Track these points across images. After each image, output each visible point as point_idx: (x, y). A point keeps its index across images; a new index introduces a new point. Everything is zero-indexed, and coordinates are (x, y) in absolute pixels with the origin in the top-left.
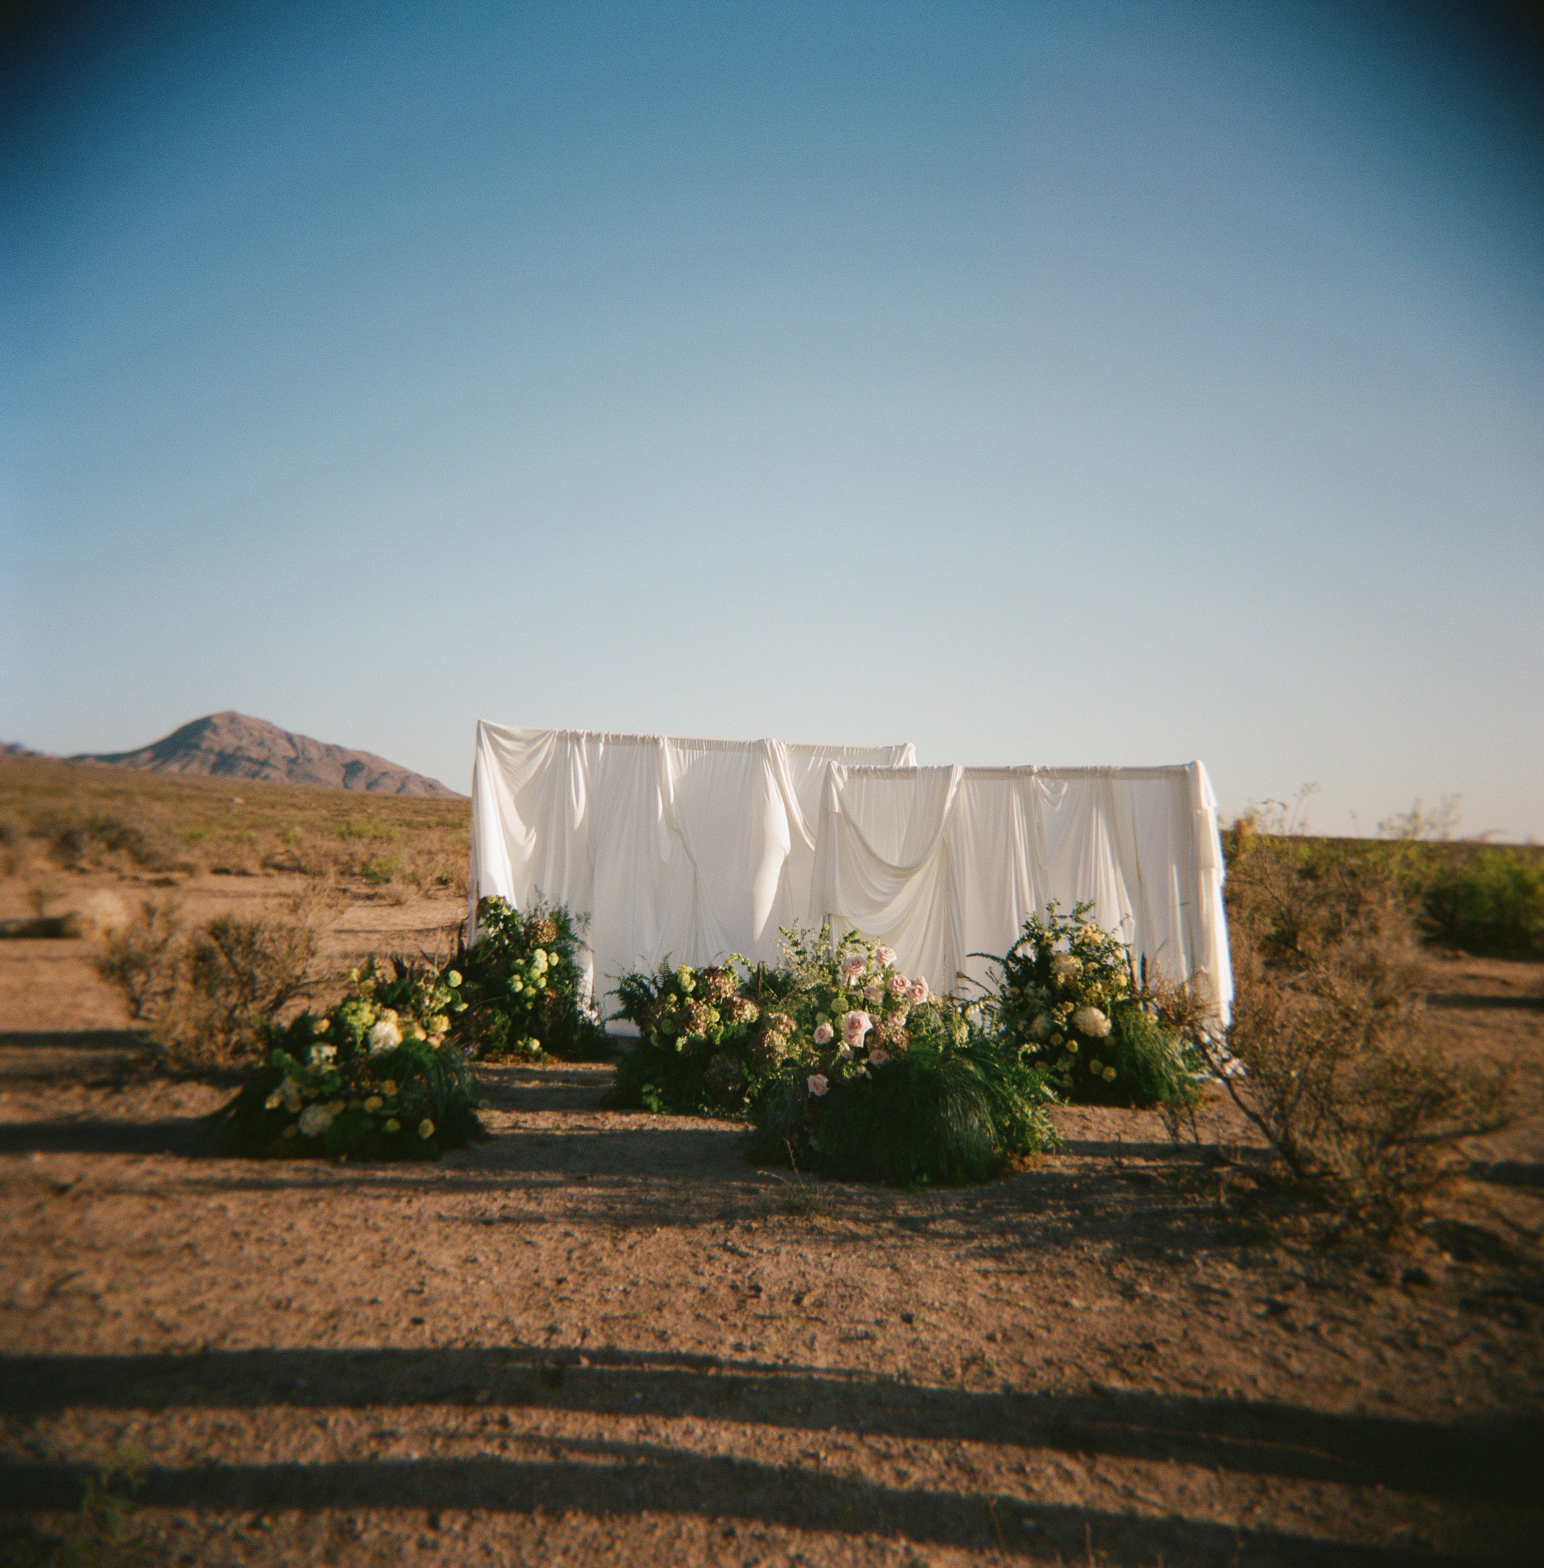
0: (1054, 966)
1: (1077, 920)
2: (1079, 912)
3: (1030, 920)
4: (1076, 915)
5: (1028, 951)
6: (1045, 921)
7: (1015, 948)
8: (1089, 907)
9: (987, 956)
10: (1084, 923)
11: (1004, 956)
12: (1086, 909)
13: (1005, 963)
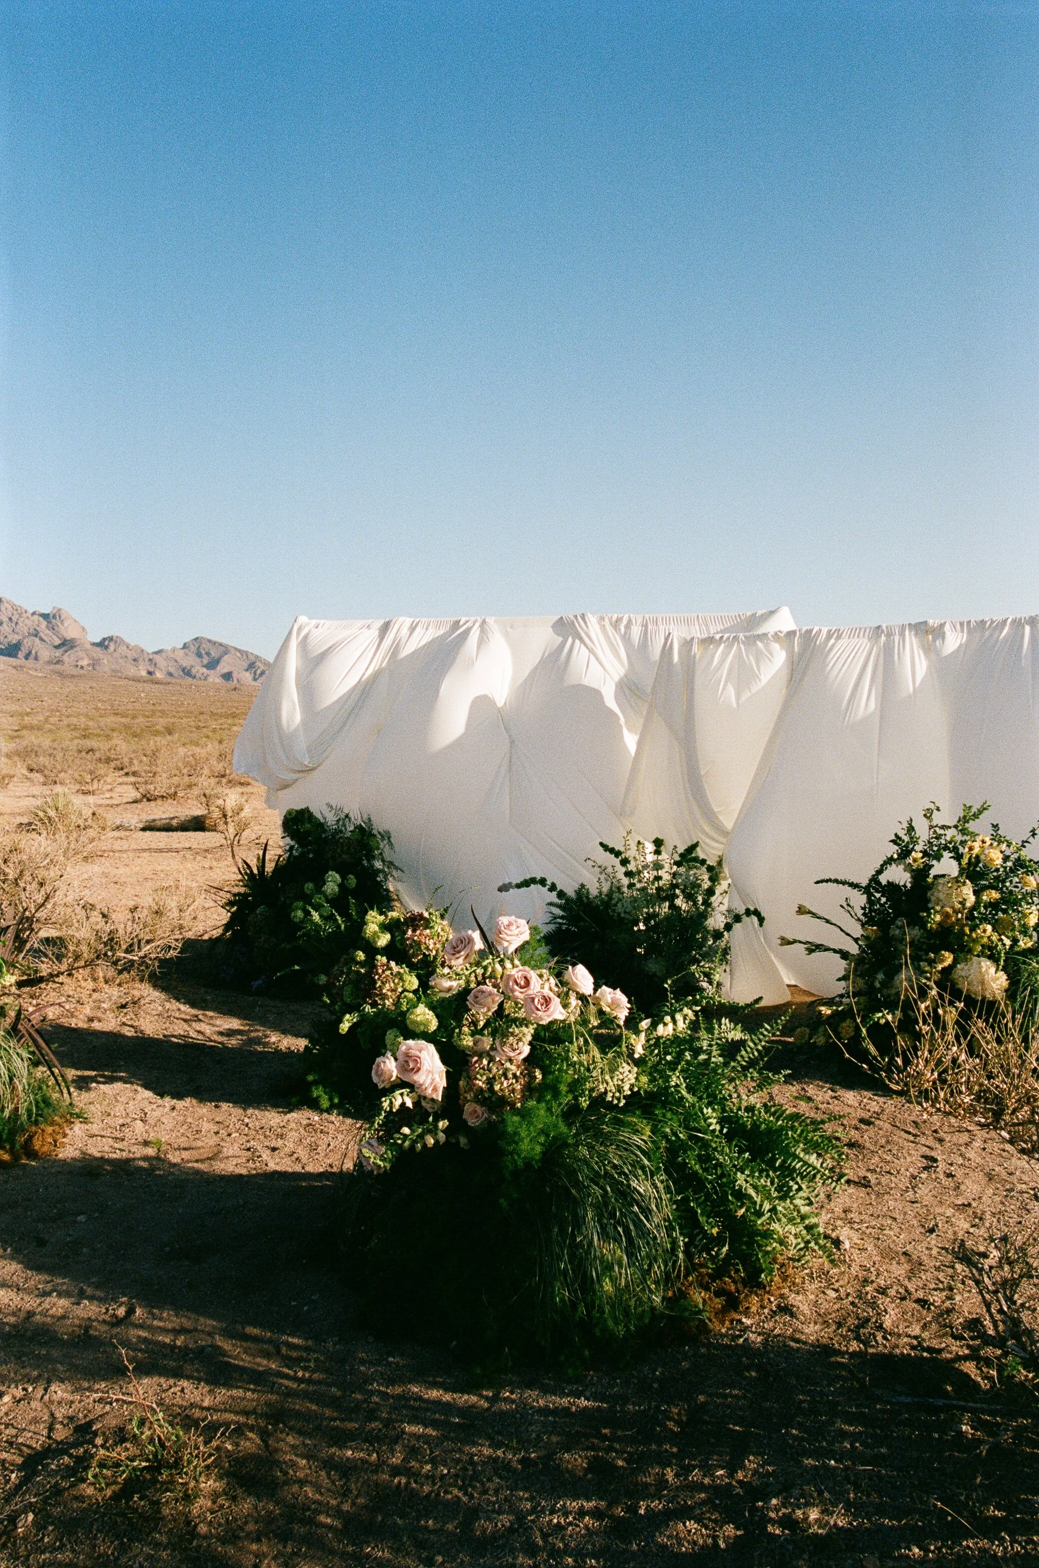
0: (933, 895)
1: (964, 832)
2: (965, 820)
3: (902, 834)
4: (962, 825)
5: (898, 875)
6: (923, 833)
7: (880, 872)
8: (980, 812)
9: (844, 883)
10: (974, 835)
11: (864, 882)
12: (976, 816)
13: (867, 890)
